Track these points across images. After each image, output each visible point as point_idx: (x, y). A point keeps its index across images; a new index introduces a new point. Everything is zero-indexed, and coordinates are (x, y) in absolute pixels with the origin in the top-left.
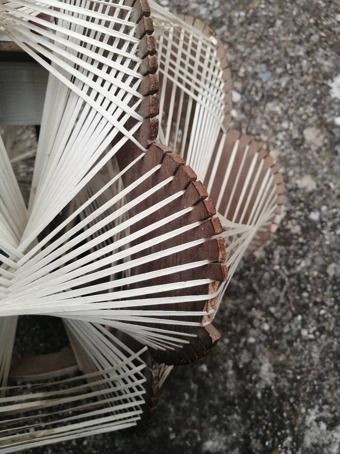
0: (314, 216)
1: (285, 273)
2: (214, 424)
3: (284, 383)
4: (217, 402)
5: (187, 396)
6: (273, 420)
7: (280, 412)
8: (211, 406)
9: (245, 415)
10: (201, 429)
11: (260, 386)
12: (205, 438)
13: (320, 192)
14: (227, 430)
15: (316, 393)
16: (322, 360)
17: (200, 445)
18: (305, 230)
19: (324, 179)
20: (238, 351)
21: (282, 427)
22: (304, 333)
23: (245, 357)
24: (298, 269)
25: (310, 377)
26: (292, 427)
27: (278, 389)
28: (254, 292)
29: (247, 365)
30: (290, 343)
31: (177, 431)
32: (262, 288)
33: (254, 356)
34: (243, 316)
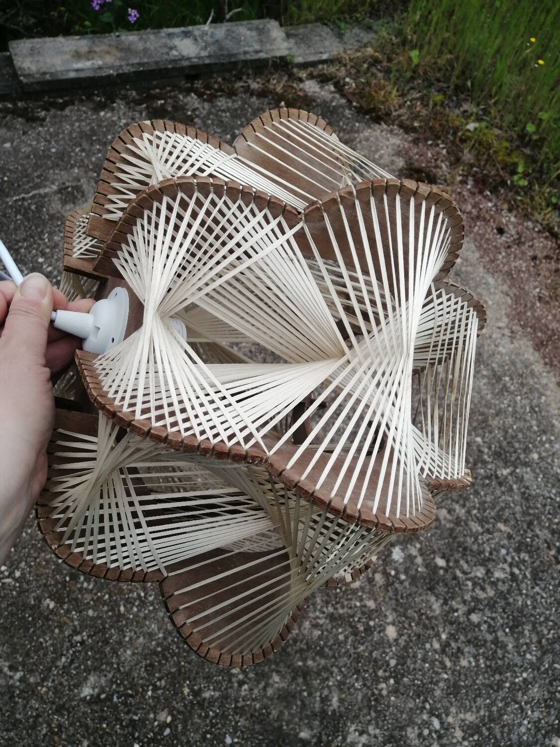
0: (372, 623)
1: (352, 651)
2: (306, 725)
3: (342, 709)
4: (309, 713)
5: (295, 707)
6: (334, 727)
7: (338, 723)
8: (306, 715)
9: (321, 722)
10: (299, 726)
11: (331, 708)
12: (301, 731)
13: (377, 611)
14: (311, 728)
15: (357, 717)
16: (362, 700)
17: (298, 734)
18: (365, 630)
19: (379, 604)
20: (323, 688)
21: (338, 731)
22: (356, 685)
23: (326, 692)
24: (359, 650)
25: (355, 708)
26: (342, 732)
27: (340, 712)
28: (336, 658)
29: (326, 696)
30: (349, 689)
31: (287, 725)
32: (340, 656)
33: (330, 692)
34: (328, 670)
